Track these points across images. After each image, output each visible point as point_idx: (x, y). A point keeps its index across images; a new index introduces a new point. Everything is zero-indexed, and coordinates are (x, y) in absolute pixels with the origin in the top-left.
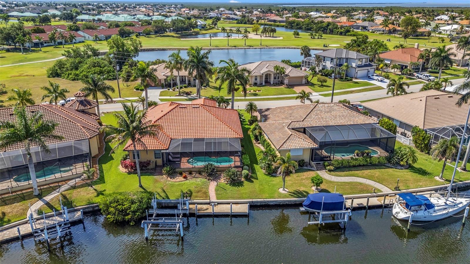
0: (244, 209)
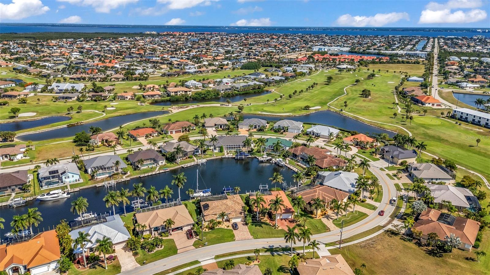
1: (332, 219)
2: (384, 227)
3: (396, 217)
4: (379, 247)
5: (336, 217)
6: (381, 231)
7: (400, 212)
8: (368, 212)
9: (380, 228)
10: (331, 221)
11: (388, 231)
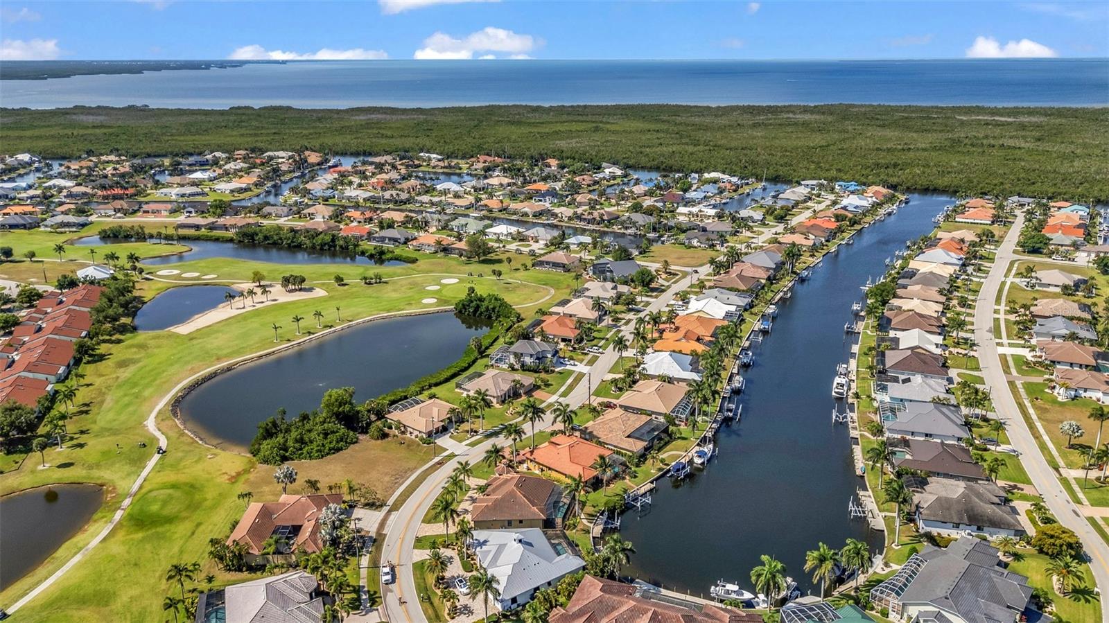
0: (649, 486)
1: (474, 489)
2: (390, 511)
3: (375, 541)
4: (387, 479)
5: (470, 493)
6: (390, 502)
7: (368, 555)
8: (426, 529)
9: (395, 507)
10: (472, 486)
11: (381, 506)
